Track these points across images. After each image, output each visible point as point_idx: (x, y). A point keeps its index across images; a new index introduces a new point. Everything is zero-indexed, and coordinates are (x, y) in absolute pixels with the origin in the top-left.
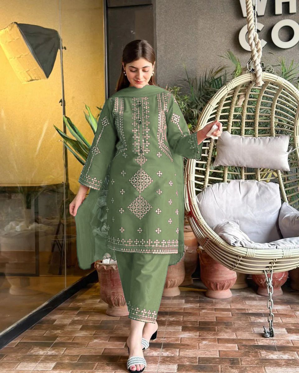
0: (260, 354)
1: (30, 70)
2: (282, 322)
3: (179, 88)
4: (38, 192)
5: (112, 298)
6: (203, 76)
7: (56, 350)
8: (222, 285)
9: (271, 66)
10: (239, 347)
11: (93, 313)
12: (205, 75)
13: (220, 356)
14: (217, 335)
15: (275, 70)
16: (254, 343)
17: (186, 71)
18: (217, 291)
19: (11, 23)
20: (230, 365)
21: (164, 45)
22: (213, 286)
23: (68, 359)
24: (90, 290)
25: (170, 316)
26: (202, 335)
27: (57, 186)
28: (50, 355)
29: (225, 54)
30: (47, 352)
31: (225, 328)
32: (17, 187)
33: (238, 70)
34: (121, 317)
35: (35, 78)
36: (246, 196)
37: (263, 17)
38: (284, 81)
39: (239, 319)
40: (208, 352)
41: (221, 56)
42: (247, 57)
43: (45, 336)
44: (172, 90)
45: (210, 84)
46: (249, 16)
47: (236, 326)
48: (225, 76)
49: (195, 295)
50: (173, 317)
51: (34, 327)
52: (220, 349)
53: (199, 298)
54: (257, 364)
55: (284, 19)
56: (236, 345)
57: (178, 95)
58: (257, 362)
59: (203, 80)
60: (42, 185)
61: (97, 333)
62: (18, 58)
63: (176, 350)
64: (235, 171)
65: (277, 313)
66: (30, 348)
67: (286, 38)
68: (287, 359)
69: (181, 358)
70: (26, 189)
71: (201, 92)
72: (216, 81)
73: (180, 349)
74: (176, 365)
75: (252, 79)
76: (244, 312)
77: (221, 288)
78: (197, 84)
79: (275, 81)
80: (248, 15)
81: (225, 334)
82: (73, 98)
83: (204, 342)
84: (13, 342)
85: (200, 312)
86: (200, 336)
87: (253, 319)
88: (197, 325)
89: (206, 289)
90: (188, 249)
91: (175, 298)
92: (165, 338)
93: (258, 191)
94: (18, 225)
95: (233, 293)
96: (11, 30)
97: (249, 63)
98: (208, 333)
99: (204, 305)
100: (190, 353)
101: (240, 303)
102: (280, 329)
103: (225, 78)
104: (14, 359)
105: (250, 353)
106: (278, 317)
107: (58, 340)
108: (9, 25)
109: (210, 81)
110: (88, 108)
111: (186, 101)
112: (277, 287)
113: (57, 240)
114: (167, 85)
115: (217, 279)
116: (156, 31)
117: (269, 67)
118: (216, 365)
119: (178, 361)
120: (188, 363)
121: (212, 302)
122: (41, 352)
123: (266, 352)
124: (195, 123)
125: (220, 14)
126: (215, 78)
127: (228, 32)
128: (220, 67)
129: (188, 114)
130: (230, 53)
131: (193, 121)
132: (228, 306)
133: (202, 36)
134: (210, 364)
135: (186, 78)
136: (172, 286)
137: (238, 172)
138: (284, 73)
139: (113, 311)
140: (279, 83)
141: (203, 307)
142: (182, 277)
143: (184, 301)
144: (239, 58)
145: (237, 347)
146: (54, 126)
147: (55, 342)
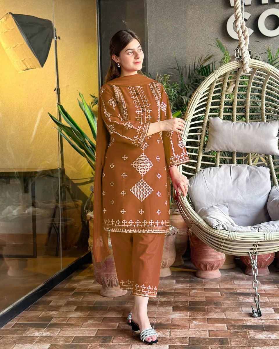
0: (249, 334)
1: (26, 59)
2: (270, 301)
3: (169, 76)
4: (35, 177)
5: (105, 280)
6: (192, 64)
7: (51, 331)
8: (211, 266)
9: (258, 54)
10: (228, 327)
11: (88, 293)
12: (194, 63)
13: (209, 336)
14: (207, 315)
15: (261, 58)
16: (243, 323)
17: (176, 59)
18: (206, 272)
19: (7, 13)
20: (219, 345)
21: (154, 34)
22: (202, 267)
23: (62, 341)
24: (85, 271)
25: (162, 297)
26: (192, 315)
27: (52, 171)
28: (46, 337)
29: (213, 43)
30: (43, 334)
31: (214, 307)
32: (13, 173)
33: (226, 58)
34: (114, 297)
35: (31, 67)
36: (236, 180)
37: (249, 7)
38: (270, 68)
39: (228, 299)
40: (198, 332)
41: (210, 45)
42: (235, 45)
43: (40, 318)
44: (163, 78)
45: (199, 72)
46: (237, 4)
47: (225, 306)
48: (213, 64)
49: (185, 275)
50: (164, 297)
51: (31, 308)
52: (210, 329)
53: (189, 278)
54: (246, 344)
55: (270, 8)
56: (226, 325)
57: (168, 82)
58: (246, 342)
59: (192, 68)
60: (38, 170)
61: (91, 314)
62: (14, 47)
63: (168, 330)
64: (223, 156)
65: (264, 292)
66: (25, 330)
67: (272, 27)
68: (274, 339)
69: (172, 338)
70: (22, 175)
71: (190, 79)
72: (205, 69)
73: (171, 329)
74: (167, 346)
75: (239, 66)
76: (232, 292)
77: (211, 269)
78: (186, 73)
79: (262, 67)
80: (235, 3)
81: (214, 314)
82: (68, 86)
83: (194, 322)
84: (9, 323)
85: (190, 292)
86: (190, 316)
87: (241, 298)
88: (188, 305)
89: (196, 269)
90: (179, 231)
91: (167, 278)
92: (156, 318)
93: (248, 175)
94: (14, 209)
95: (221, 273)
96: (6, 20)
97: (236, 51)
98: (198, 313)
99: (194, 285)
100: (180, 333)
101: (229, 283)
102: (267, 309)
103: (213, 66)
104: (10, 340)
105: (239, 333)
106: (266, 297)
107: (53, 321)
108: (5, 16)
109: (199, 69)
110: (81, 95)
111: (176, 89)
112: (264, 267)
113: (54, 223)
114: (158, 72)
115: (206, 260)
116: (147, 20)
117: (256, 55)
118: (206, 345)
119: (169, 342)
120: (178, 344)
121: (202, 282)
122: (36, 334)
123: (254, 332)
124: (184, 110)
125: (208, 4)
126: (204, 66)
127: (216, 21)
128: (208, 55)
129: (178, 101)
130: (218, 41)
131: (183, 108)
132: (217, 285)
133: (191, 25)
134: (200, 344)
135: (176, 66)
136: (164, 267)
137: (226, 156)
138: (270, 61)
139: (107, 292)
140: (266, 69)
141: (193, 287)
142: (173, 258)
143: (175, 281)
144: (227, 46)
145: (226, 327)
146: (49, 113)
147: (50, 323)
